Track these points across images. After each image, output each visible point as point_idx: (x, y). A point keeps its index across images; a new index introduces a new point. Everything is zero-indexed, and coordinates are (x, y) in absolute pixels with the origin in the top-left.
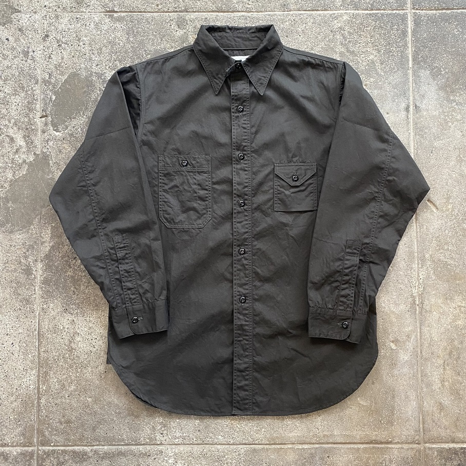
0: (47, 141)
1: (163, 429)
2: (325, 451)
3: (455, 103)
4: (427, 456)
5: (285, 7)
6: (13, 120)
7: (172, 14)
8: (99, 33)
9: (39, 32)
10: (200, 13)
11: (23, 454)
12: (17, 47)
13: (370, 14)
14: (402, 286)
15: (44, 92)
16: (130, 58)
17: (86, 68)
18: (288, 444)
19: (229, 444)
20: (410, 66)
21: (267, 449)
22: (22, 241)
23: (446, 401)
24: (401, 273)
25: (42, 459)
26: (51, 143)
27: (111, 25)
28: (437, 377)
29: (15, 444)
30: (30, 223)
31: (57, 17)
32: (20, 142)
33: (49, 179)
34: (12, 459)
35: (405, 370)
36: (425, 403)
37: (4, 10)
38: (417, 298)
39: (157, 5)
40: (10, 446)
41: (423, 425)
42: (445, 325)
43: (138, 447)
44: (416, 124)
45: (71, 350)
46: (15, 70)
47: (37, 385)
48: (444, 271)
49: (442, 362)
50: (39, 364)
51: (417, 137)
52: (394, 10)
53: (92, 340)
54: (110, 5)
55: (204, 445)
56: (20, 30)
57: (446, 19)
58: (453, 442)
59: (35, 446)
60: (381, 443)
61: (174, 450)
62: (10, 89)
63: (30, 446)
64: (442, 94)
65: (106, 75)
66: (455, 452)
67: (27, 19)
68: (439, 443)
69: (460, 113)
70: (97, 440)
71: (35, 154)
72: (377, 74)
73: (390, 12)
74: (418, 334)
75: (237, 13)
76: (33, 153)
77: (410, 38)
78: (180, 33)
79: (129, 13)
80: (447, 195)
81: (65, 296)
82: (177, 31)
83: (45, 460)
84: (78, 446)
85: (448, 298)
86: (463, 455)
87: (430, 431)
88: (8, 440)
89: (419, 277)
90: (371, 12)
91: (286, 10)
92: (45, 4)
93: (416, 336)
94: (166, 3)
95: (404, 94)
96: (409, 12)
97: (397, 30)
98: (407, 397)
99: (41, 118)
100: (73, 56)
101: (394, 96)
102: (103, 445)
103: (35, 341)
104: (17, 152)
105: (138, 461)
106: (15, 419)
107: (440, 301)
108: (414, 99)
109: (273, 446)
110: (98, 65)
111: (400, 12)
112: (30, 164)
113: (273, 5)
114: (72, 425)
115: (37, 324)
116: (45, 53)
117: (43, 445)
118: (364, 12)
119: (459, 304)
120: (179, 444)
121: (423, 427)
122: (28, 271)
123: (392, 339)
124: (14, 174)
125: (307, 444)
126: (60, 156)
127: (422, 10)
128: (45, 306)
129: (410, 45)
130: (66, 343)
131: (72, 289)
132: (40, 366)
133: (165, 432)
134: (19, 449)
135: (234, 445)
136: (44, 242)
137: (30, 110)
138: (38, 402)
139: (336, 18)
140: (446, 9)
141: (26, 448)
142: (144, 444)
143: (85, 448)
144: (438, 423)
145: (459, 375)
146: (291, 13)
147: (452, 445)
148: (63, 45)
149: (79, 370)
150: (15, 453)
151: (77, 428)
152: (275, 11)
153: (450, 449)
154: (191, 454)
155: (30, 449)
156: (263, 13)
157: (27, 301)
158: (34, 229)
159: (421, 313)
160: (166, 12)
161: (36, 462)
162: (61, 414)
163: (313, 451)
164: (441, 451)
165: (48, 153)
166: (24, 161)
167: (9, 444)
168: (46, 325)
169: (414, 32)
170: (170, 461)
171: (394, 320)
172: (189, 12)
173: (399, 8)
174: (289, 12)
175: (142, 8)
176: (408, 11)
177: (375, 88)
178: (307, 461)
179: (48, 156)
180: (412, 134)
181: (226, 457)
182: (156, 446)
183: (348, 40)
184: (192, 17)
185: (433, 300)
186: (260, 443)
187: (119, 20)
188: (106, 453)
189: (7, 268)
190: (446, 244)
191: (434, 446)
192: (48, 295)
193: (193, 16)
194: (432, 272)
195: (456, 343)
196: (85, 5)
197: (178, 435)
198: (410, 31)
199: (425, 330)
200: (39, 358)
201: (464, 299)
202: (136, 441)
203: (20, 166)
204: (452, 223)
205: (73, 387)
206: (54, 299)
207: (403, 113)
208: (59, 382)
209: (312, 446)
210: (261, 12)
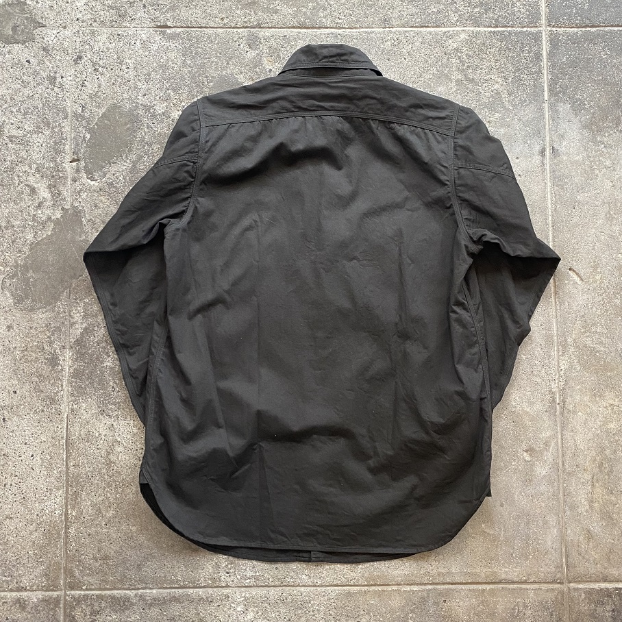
0: (79, 193)
1: (229, 566)
2: (441, 593)
3: (603, 146)
4: (572, 599)
5: (386, 22)
6: (35, 166)
7: (242, 30)
8: (147, 53)
9: (70, 52)
10: (277, 30)
11: (46, 601)
12: (41, 72)
13: (494, 32)
14: (537, 379)
15: (75, 129)
16: (188, 85)
17: (130, 99)
18: (393, 585)
19: (315, 586)
20: (546, 98)
21: (365, 591)
22: (46, 322)
23: (596, 527)
24: (537, 362)
25: (71, 606)
26: (84, 195)
27: (163, 44)
28: (583, 496)
29: (35, 588)
30: (55, 298)
31: (93, 33)
32: (44, 193)
33: (82, 241)
34: (32, 608)
35: (543, 488)
36: (569, 531)
37: (24, 24)
38: (557, 394)
39: (222, 19)
40: (29, 590)
41: (567, 559)
42: (593, 430)
43: (197, 590)
44: (554, 171)
45: (109, 463)
46: (37, 102)
47: (64, 510)
48: (591, 360)
49: (590, 477)
50: (67, 482)
51: (556, 188)
52: (525, 27)
53: (137, 450)
54: (162, 18)
55: (284, 588)
56: (44, 49)
57: (591, 39)
58: (605, 581)
59: (61, 590)
60: (513, 583)
61: (244, 594)
62: (32, 125)
63: (55, 591)
64: (586, 133)
65: (157, 108)
66: (608, 593)
67: (54, 36)
68: (587, 582)
69: (609, 157)
70: (143, 581)
71: (63, 209)
72: (504, 107)
73: (519, 29)
74: (559, 441)
75: (325, 29)
76: (60, 208)
77: (545, 63)
78: (252, 54)
79: (186, 29)
80: (594, 262)
81: (102, 394)
82: (247, 52)
83: (74, 608)
84: (118, 589)
85: (597, 394)
86: (618, 598)
87: (575, 567)
88: (26, 582)
89: (560, 367)
90: (496, 29)
91: (388, 26)
92: (78, 17)
93: (557, 444)
94: (233, 16)
95: (539, 133)
96: (544, 30)
97: (529, 52)
98: (545, 523)
99: (71, 162)
100: (113, 84)
101: (526, 136)
102: (151, 589)
103: (61, 451)
104: (39, 206)
105: (197, 608)
106: (35, 554)
107: (586, 399)
108: (552, 140)
109: (373, 588)
110: (145, 95)
111: (532, 29)
112: (57, 222)
113: (370, 19)
114: (110, 562)
115: (65, 430)
116: (77, 80)
117: (72, 589)
118: (486, 29)
119: (611, 402)
120: (251, 587)
121: (567, 562)
122: (53, 361)
123: (525, 448)
124: (35, 235)
125: (417, 584)
126: (97, 212)
127: (560, 27)
128: (75, 406)
129: (545, 72)
130: (103, 455)
131: (111, 383)
132: (68, 484)
133: (232, 570)
134: (40, 595)
135: (322, 586)
136: (74, 323)
137: (58, 152)
138: (66, 533)
139: (451, 37)
140: (590, 27)
141: (50, 593)
142: (204, 587)
143: (127, 592)
144: (587, 557)
145: (612, 493)
146: (394, 30)
147: (603, 585)
148: (100, 69)
149: (120, 490)
150: (35, 600)
151: (117, 566)
152: (373, 28)
153: (601, 589)
154: (266, 600)
155: (55, 594)
156: (358, 30)
157: (52, 400)
158: (61, 305)
159: (562, 414)
160: (233, 28)
161: (62, 612)
162: (97, 548)
163: (425, 594)
164: (590, 593)
165: (80, 208)
166: (49, 218)
167: (28, 588)
168: (76, 430)
169: (551, 55)
170: (239, 609)
171: (529, 423)
172: (263, 28)
173: (531, 25)
174: (391, 29)
175: (203, 23)
176: (541, 29)
177: (502, 126)
178: (417, 608)
179: (80, 212)
180: (549, 184)
181: (312, 602)
182: (220, 589)
183: (466, 65)
184: (267, 34)
185: (577, 397)
186: (356, 583)
187: (173, 37)
188: (154, 599)
189: (26, 357)
190: (594, 324)
191: (581, 586)
192: (79, 392)
193: (268, 32)
194: (576, 361)
195: (608, 452)
196: (129, 18)
197: (249, 574)
198: (544, 53)
199: (568, 435)
200: (67, 474)
201: (617, 396)
203: (44, 224)
204: (601, 298)
205: (111, 513)
206: (88, 397)
207: (537, 159)
208: (94, 505)
209: (423, 587)
210: (356, 28)
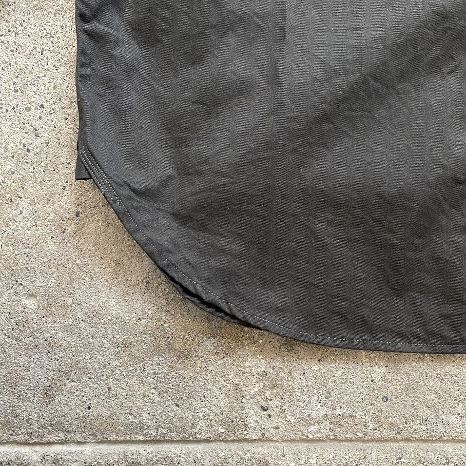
202: (184, 431)
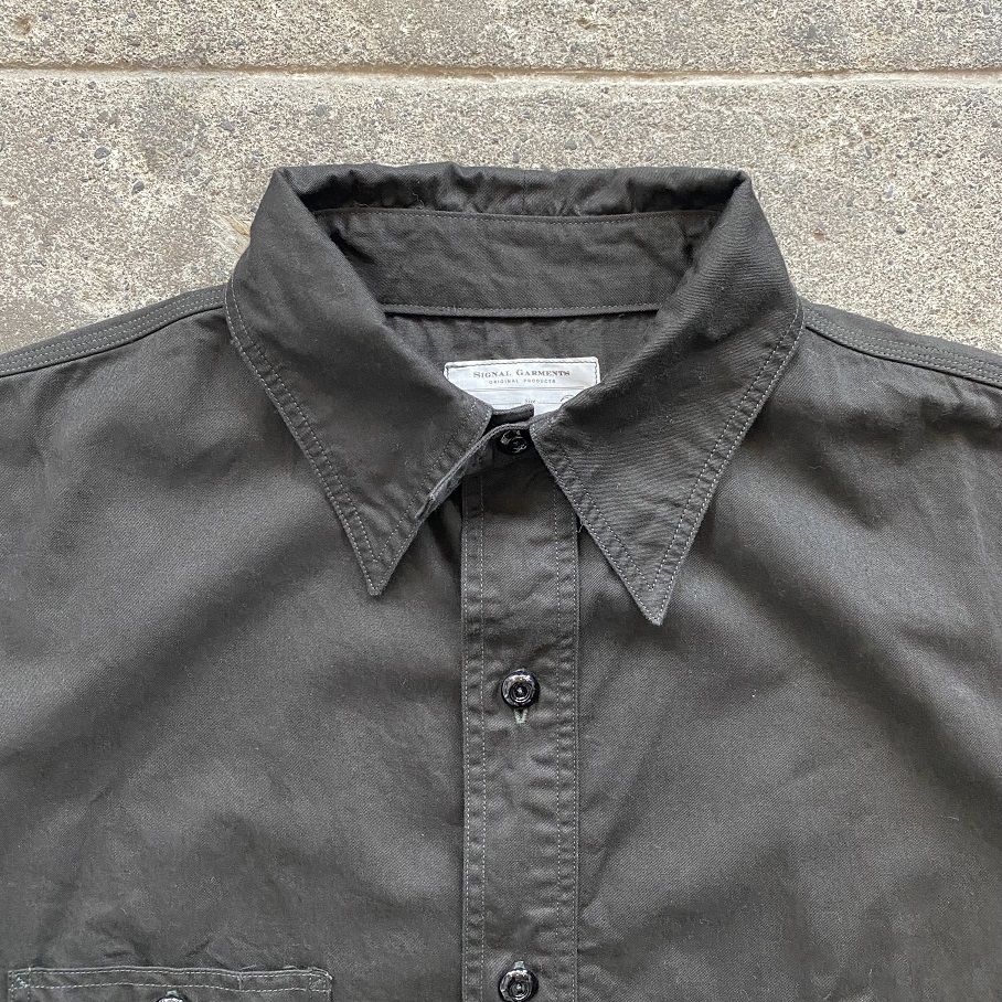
39: (23, 24)
82: (140, 187)
91: (821, 65)
113: (735, 29)
146: (851, 83)
152: (747, 73)
156: (675, 84)
174: (836, 81)
